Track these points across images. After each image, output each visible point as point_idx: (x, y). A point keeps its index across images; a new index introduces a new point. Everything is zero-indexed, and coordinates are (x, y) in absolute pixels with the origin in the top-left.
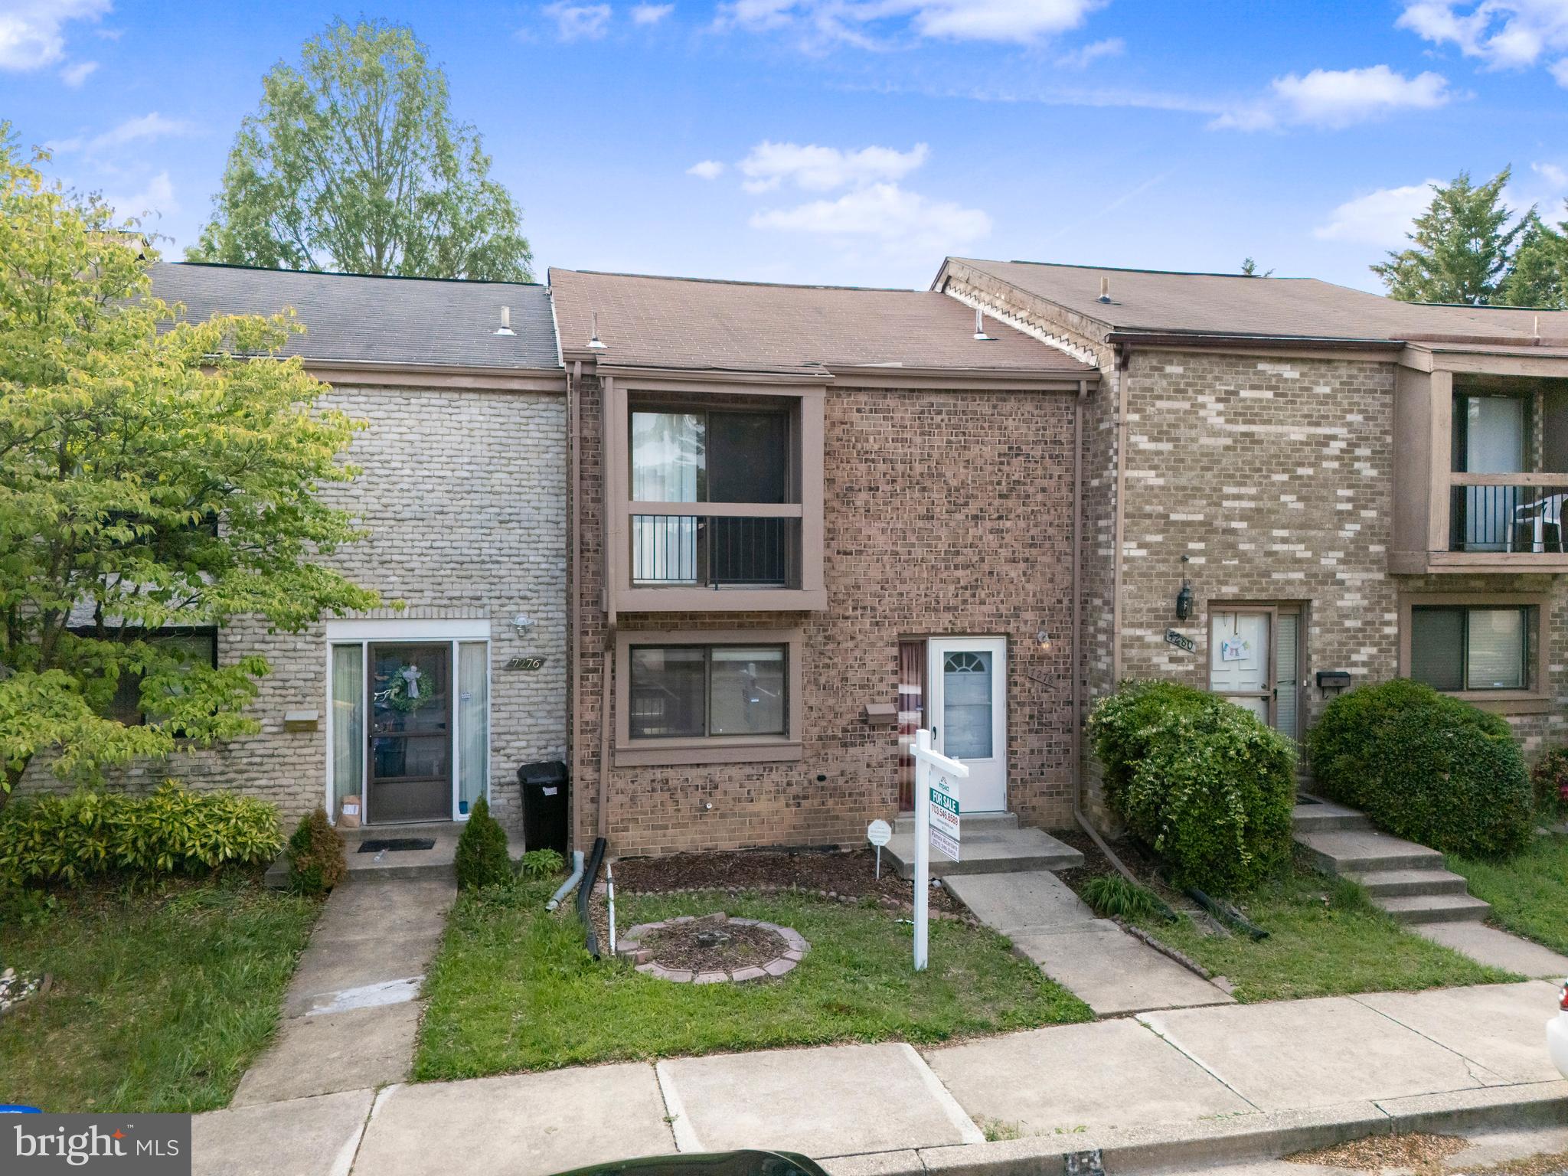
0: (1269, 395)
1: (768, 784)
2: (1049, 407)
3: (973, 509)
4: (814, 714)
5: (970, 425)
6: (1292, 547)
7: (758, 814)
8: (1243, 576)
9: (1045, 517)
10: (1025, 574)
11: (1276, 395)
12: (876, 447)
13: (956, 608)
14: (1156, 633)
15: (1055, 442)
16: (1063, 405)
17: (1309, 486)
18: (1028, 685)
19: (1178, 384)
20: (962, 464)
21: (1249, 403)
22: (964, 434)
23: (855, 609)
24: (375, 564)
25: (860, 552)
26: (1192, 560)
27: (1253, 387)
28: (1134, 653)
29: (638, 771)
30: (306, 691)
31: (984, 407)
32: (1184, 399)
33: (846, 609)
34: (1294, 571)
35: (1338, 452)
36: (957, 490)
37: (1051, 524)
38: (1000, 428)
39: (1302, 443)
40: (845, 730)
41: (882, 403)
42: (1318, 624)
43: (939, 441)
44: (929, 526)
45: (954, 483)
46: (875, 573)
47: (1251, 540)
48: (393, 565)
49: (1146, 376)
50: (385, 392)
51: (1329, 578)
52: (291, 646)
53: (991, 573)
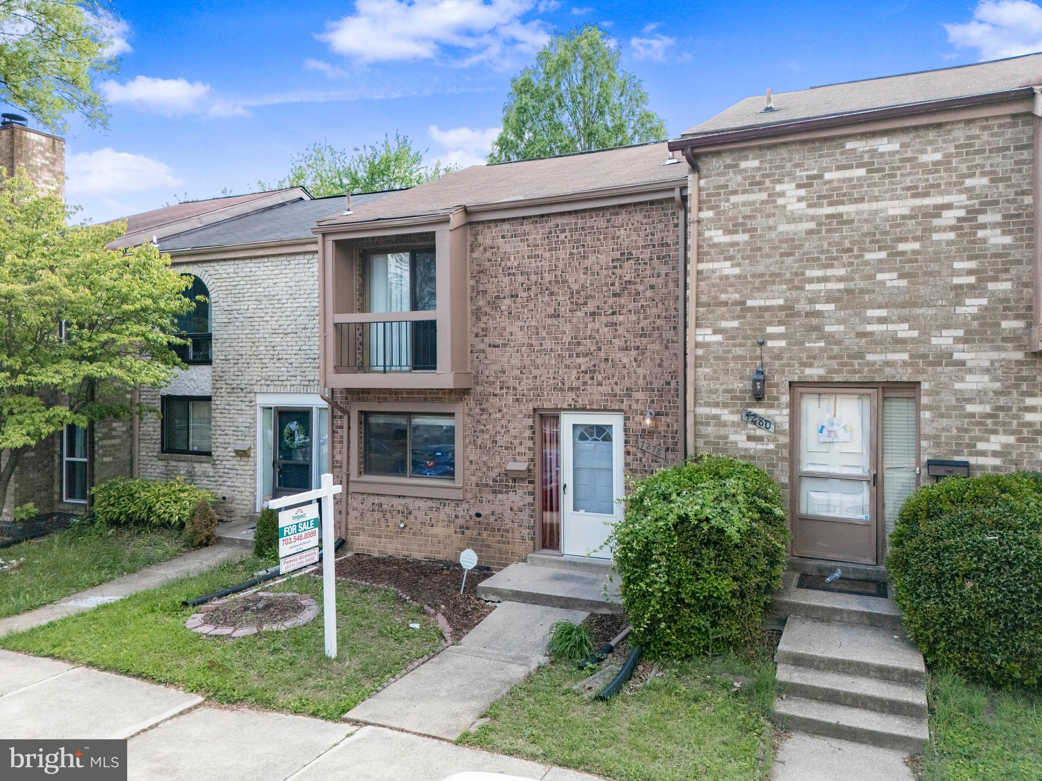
0: (862, 172)
1: (442, 516)
2: (656, 214)
3: (591, 307)
4: (474, 467)
5: (588, 238)
6: (891, 327)
7: (436, 536)
8: (830, 358)
9: (654, 311)
10: (636, 360)
11: (869, 171)
12: (516, 264)
13: (578, 389)
14: (732, 412)
15: (663, 245)
16: (670, 212)
17: (916, 261)
18: (639, 455)
19: (754, 177)
20: (582, 271)
21: (835, 184)
22: (584, 246)
23: (501, 388)
24: (275, 360)
25: (505, 345)
26: (770, 344)
27: (840, 168)
28: (710, 430)
29: (365, 496)
30: (247, 434)
31: (599, 222)
32: (760, 190)
33: (496, 388)
34: (894, 352)
35: (953, 222)
36: (578, 292)
37: (659, 316)
38: (613, 238)
39: (903, 217)
40: (495, 481)
41: (520, 229)
42: (928, 408)
43: (563, 254)
44: (556, 323)
45: (575, 287)
46: (516, 361)
47: (839, 322)
48: (283, 361)
49: (719, 175)
50: (280, 259)
51: (944, 358)
52: (239, 408)
53: (607, 360)
